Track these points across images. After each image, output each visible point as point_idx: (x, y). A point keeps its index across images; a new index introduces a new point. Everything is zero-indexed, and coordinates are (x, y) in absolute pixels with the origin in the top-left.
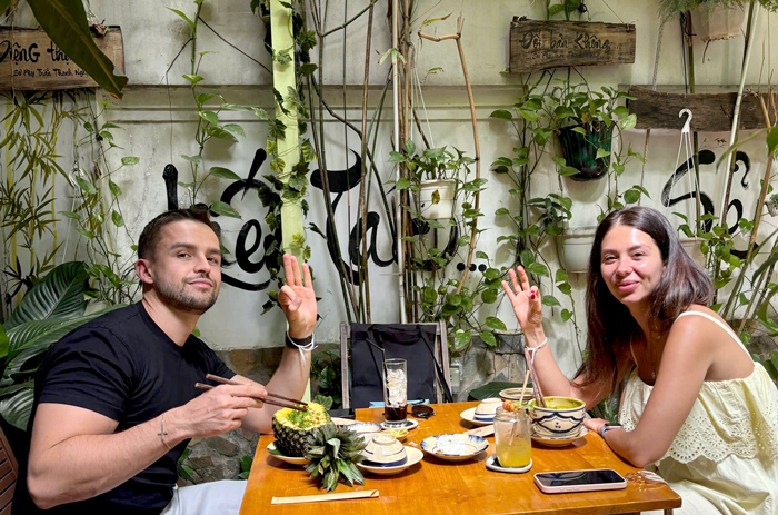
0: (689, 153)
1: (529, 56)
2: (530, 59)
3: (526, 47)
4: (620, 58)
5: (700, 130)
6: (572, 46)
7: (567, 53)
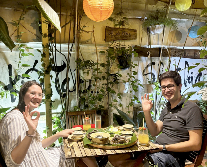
0: (150, 62)
1: (110, 37)
2: (110, 38)
4: (133, 38)
5: (152, 57)
6: (121, 35)
7: (120, 36)
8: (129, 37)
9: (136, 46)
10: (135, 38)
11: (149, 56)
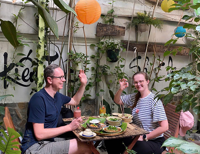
0: (136, 56)
2: (101, 33)
3: (101, 30)
6: (111, 31)
10: (123, 34)
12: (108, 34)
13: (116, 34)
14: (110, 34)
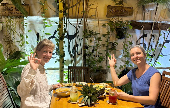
0: (142, 35)
1: (111, 13)
4: (129, 14)
5: (145, 30)
6: (120, 11)
7: (118, 13)
8: (126, 13)
9: (132, 21)
10: (131, 14)
11: (142, 29)
12: (117, 15)
13: (124, 15)
14: (118, 15)
